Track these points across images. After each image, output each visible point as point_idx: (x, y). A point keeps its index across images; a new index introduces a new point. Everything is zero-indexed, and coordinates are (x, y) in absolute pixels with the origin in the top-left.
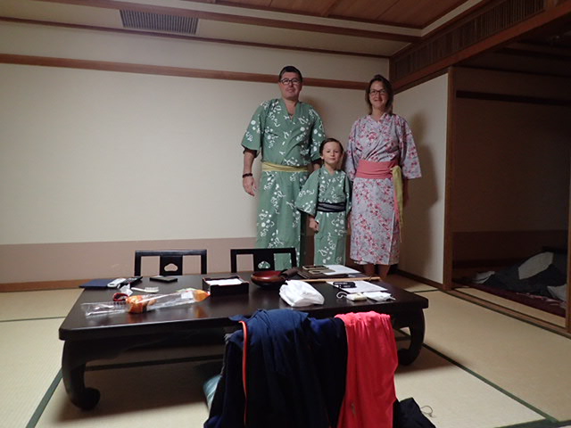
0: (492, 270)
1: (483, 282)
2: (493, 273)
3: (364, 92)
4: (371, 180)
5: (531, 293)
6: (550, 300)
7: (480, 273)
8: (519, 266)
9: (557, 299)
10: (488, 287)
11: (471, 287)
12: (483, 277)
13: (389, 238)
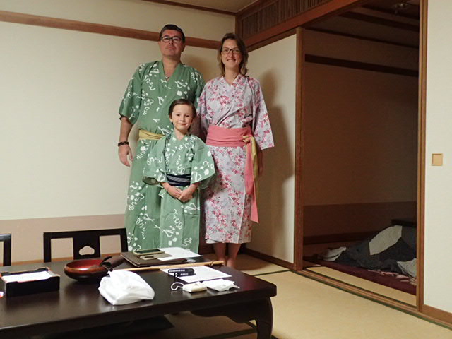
0: (343, 246)
1: (334, 259)
2: (345, 249)
3: (216, 51)
4: (222, 148)
5: (382, 270)
6: (400, 276)
7: (331, 249)
8: (370, 240)
9: (407, 275)
10: (340, 265)
11: (323, 266)
12: (334, 254)
13: (239, 213)
